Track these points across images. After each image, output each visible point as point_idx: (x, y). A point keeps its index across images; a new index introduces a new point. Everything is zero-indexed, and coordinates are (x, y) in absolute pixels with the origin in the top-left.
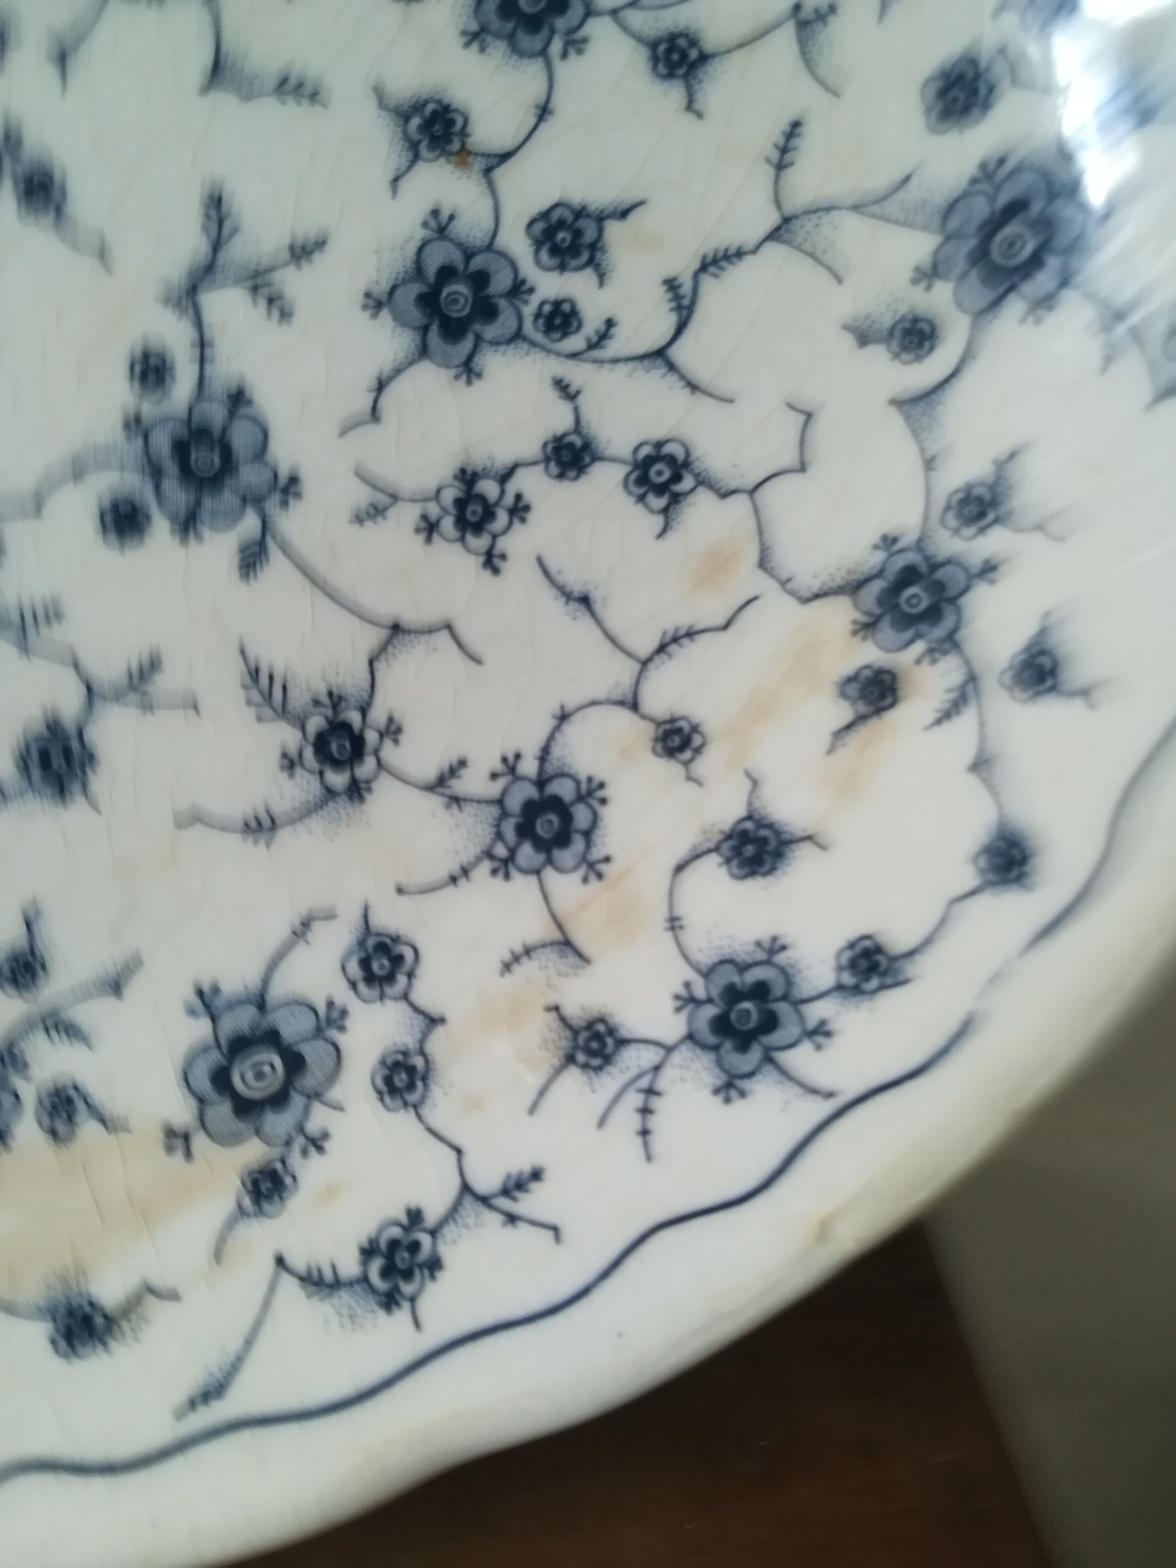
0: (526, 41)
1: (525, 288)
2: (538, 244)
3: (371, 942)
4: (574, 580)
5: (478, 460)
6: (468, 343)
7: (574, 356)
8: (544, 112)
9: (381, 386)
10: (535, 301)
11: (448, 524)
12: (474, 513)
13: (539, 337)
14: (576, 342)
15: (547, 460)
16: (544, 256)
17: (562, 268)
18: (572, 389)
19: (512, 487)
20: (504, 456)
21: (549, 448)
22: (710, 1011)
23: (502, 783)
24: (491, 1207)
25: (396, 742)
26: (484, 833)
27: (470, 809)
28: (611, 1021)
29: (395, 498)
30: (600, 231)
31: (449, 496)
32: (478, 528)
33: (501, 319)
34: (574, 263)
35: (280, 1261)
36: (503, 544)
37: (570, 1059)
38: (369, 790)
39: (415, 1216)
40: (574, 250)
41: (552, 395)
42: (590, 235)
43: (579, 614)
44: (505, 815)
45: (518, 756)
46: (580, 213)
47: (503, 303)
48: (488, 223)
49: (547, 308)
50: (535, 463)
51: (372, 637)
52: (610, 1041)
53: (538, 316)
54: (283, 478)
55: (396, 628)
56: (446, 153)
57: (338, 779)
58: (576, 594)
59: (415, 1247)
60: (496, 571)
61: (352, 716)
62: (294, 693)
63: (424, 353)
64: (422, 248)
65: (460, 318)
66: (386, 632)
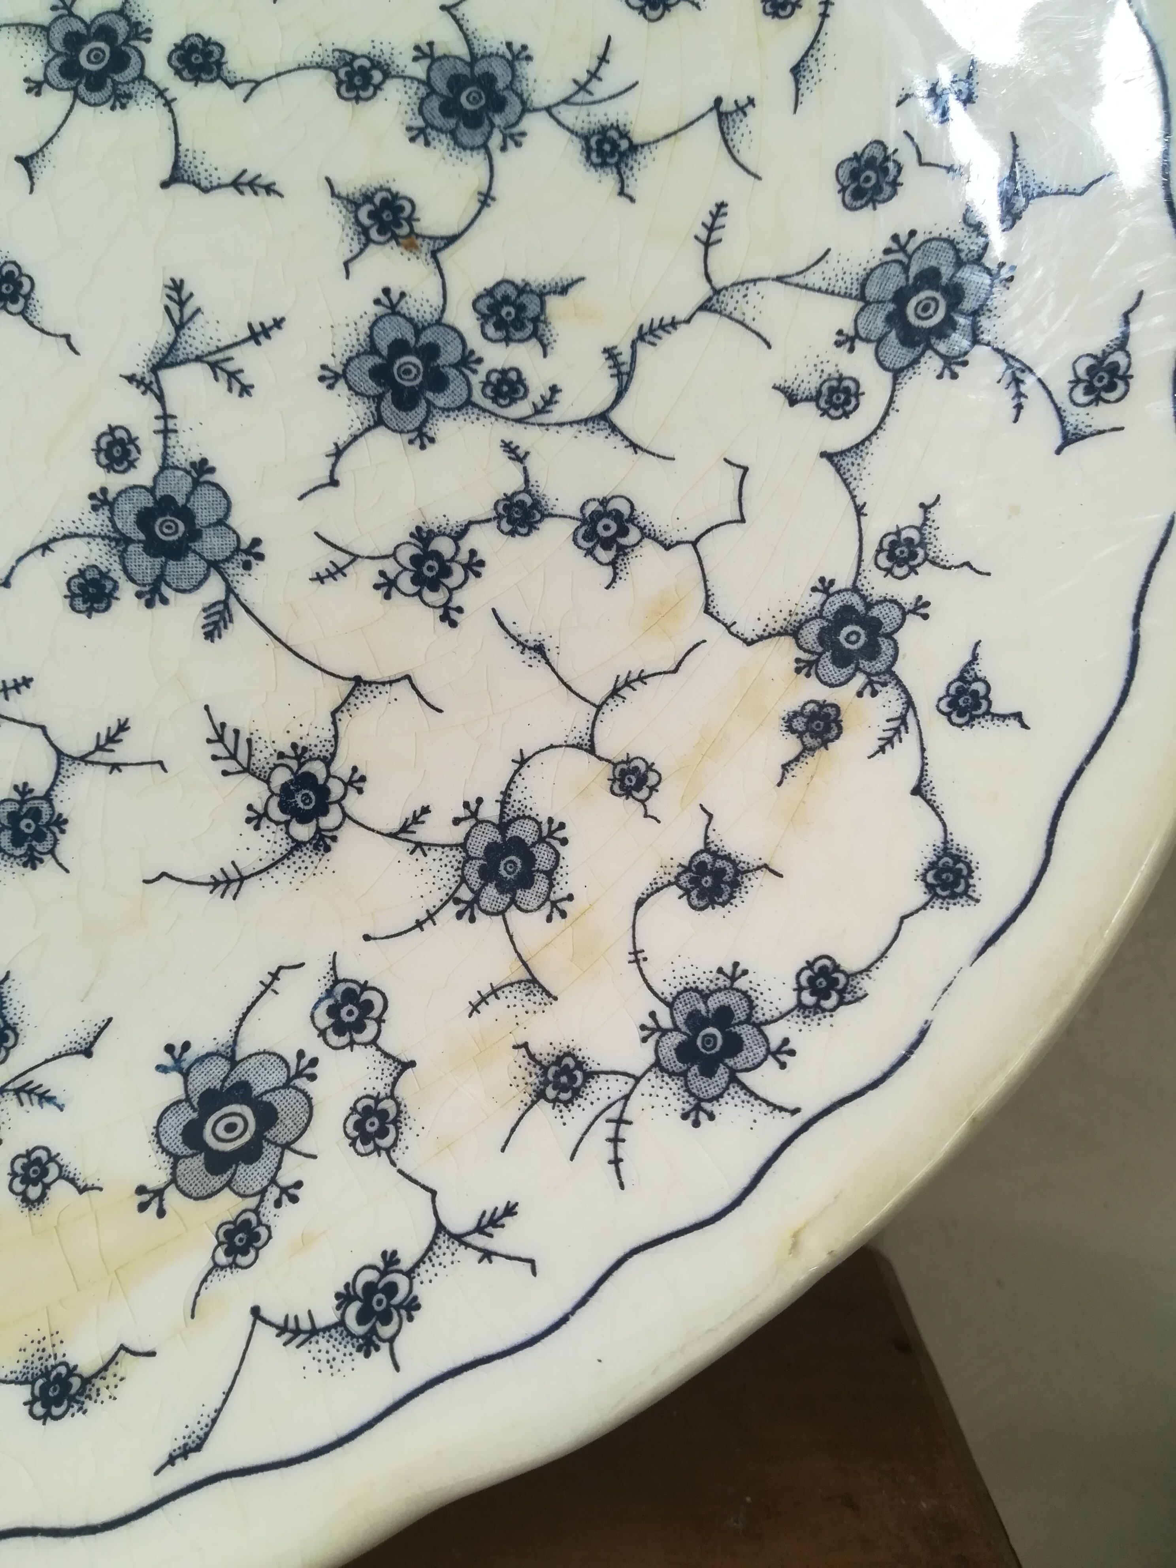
0: (466, 135)
1: (474, 358)
2: (484, 318)
3: (340, 988)
4: (529, 632)
5: (434, 521)
6: (421, 411)
7: (520, 421)
8: (486, 199)
9: (338, 453)
10: (483, 370)
11: (405, 582)
12: (430, 568)
13: (488, 404)
14: (522, 408)
15: (499, 517)
16: (491, 330)
17: (508, 340)
18: (521, 452)
19: (466, 544)
20: (458, 517)
21: (500, 508)
22: (676, 1039)
23: (465, 826)
24: (467, 1245)
25: (360, 791)
26: (448, 878)
27: (432, 854)
28: (579, 1054)
29: (355, 557)
30: (543, 305)
31: (405, 555)
32: (434, 585)
33: (452, 387)
34: (518, 335)
35: (256, 1312)
36: (459, 599)
37: (540, 1095)
38: (334, 839)
39: (390, 1259)
40: (518, 324)
41: (502, 457)
42: (533, 308)
43: (534, 662)
44: (468, 858)
45: (480, 801)
46: (523, 289)
47: (452, 373)
48: (437, 301)
49: (494, 377)
50: (488, 521)
51: (337, 691)
52: (579, 1074)
53: (486, 383)
54: (246, 542)
55: (358, 681)
56: (395, 237)
57: (303, 832)
58: (531, 644)
59: (392, 1289)
60: (453, 624)
61: (317, 769)
62: (258, 746)
63: (379, 421)
64: (374, 324)
65: (413, 387)
66: (348, 686)
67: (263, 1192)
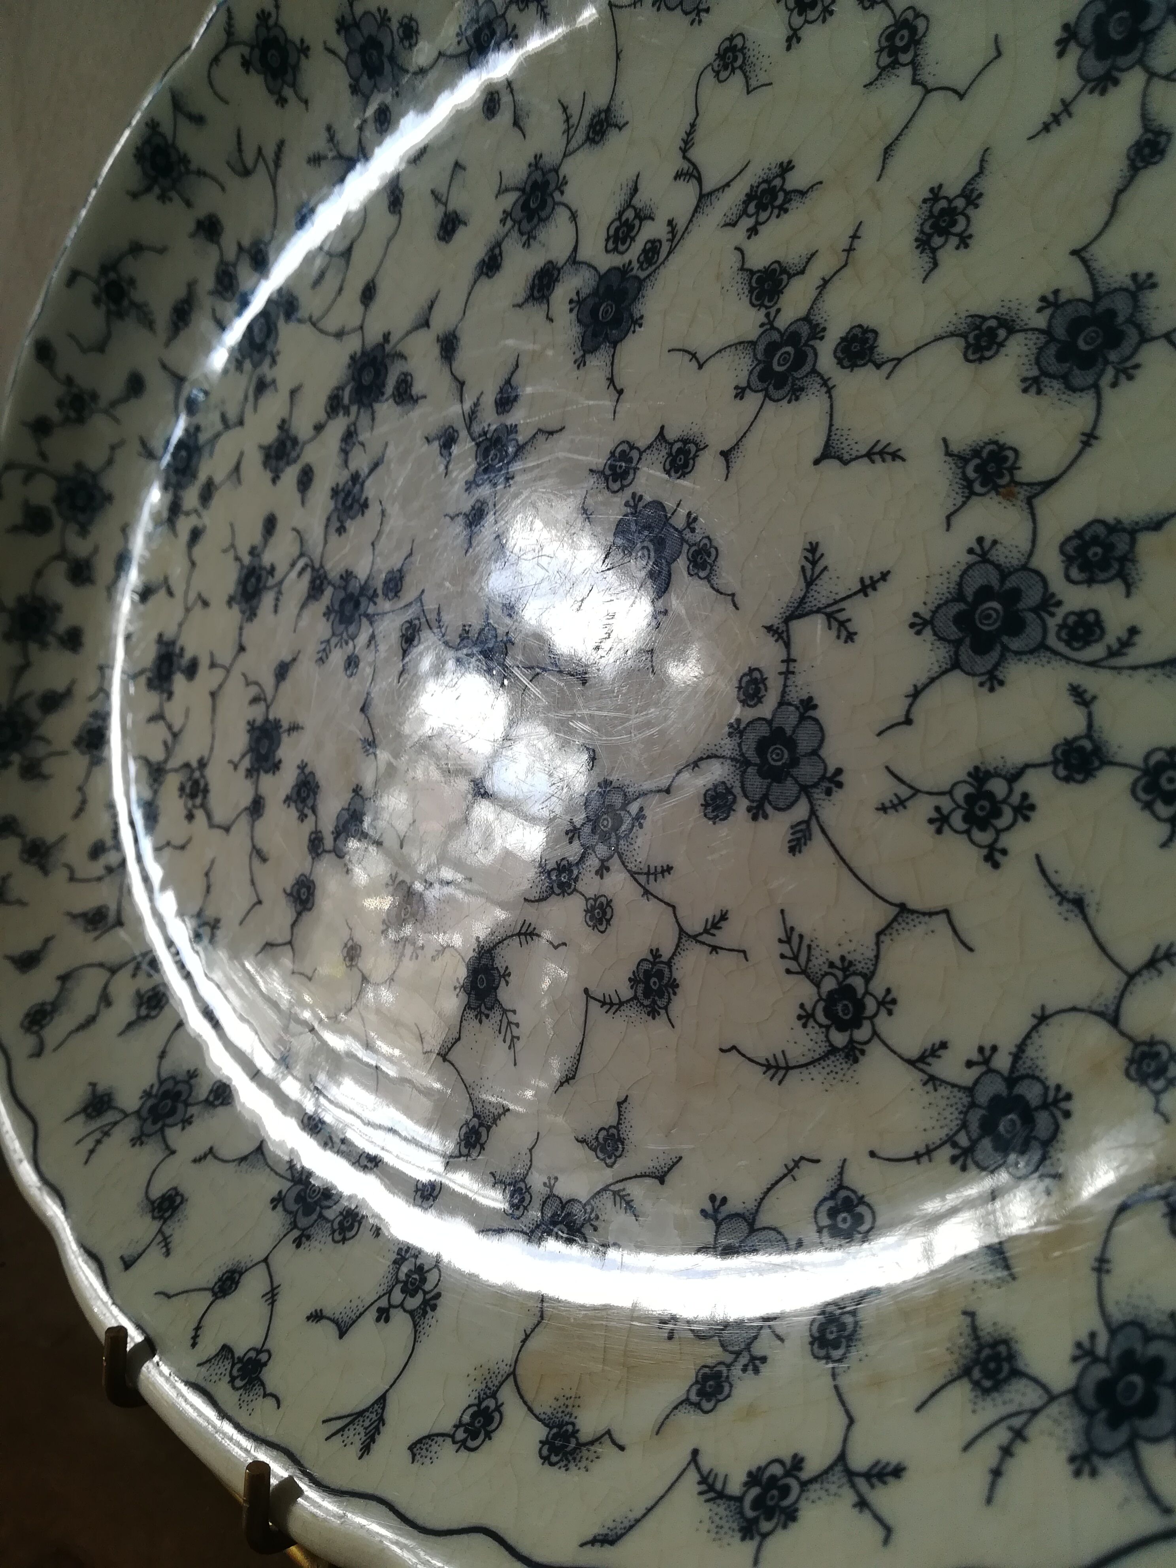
0: (1080, 378)
1: (1053, 601)
2: (1069, 560)
3: (843, 1194)
4: (1069, 881)
5: (992, 761)
6: (995, 655)
7: (1093, 664)
8: (1089, 438)
9: (916, 694)
10: (1061, 612)
11: (957, 820)
12: (982, 808)
13: (1061, 647)
14: (1096, 651)
15: (1055, 762)
16: (1075, 573)
17: (1090, 582)
18: (1088, 697)
19: (1020, 787)
20: (1017, 757)
21: (1059, 752)
22: (1101, 1372)
23: (976, 1071)
24: (853, 1486)
25: (890, 1013)
26: (952, 1118)
27: (944, 1091)
28: (1016, 1347)
29: (916, 791)
30: (1133, 542)
31: (961, 793)
32: (983, 825)
33: (1028, 630)
34: (1102, 576)
35: (695, 1453)
36: (1006, 840)
37: (966, 1372)
38: (863, 1052)
39: (798, 1462)
40: (1104, 564)
41: (1068, 700)
42: (1122, 547)
43: (1071, 916)
44: (973, 1105)
45: (994, 1049)
46: (1114, 528)
47: (1030, 617)
48: (1026, 546)
49: (1071, 620)
50: (1044, 765)
51: (880, 915)
52: (1006, 1367)
53: (1062, 626)
54: (831, 770)
55: (903, 908)
56: (996, 488)
57: (839, 1039)
58: (1071, 896)
59: (785, 1491)
60: (996, 865)
61: (858, 982)
62: (816, 952)
63: (955, 665)
64: (965, 572)
65: (990, 632)
66: (894, 911)
67: (738, 1354)
